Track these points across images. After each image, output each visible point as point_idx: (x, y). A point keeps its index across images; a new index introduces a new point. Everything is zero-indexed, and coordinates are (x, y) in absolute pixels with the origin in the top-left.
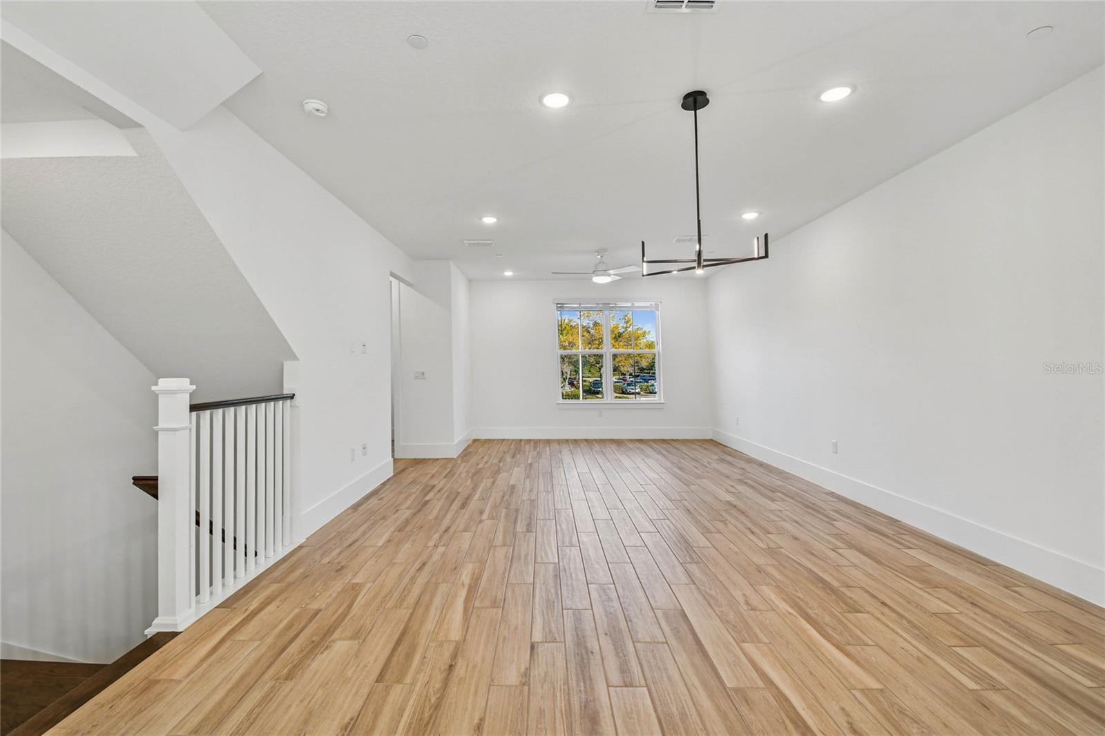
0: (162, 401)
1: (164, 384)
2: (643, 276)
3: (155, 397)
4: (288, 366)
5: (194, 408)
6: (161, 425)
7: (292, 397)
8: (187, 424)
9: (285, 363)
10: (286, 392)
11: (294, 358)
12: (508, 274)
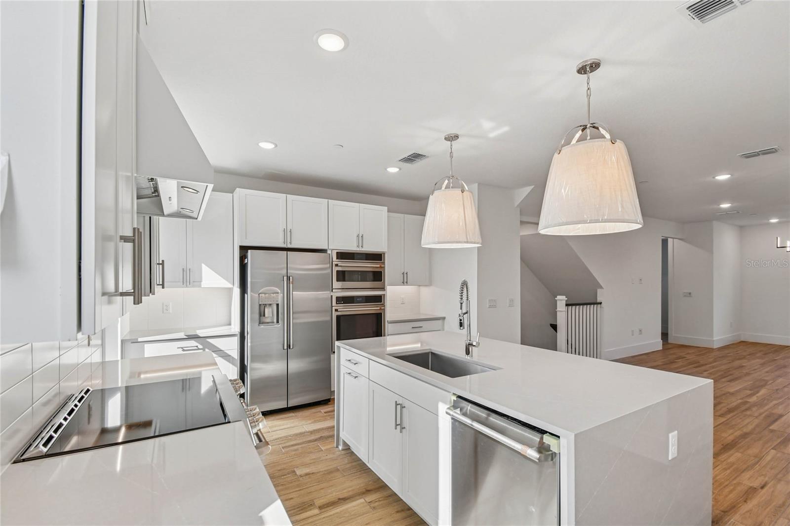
0: (558, 302)
1: (559, 297)
2: (777, 247)
3: (556, 301)
4: (599, 291)
5: (567, 305)
6: (558, 310)
7: (601, 303)
8: (565, 310)
9: (598, 290)
10: (598, 301)
11: (601, 287)
12: (774, 221)
